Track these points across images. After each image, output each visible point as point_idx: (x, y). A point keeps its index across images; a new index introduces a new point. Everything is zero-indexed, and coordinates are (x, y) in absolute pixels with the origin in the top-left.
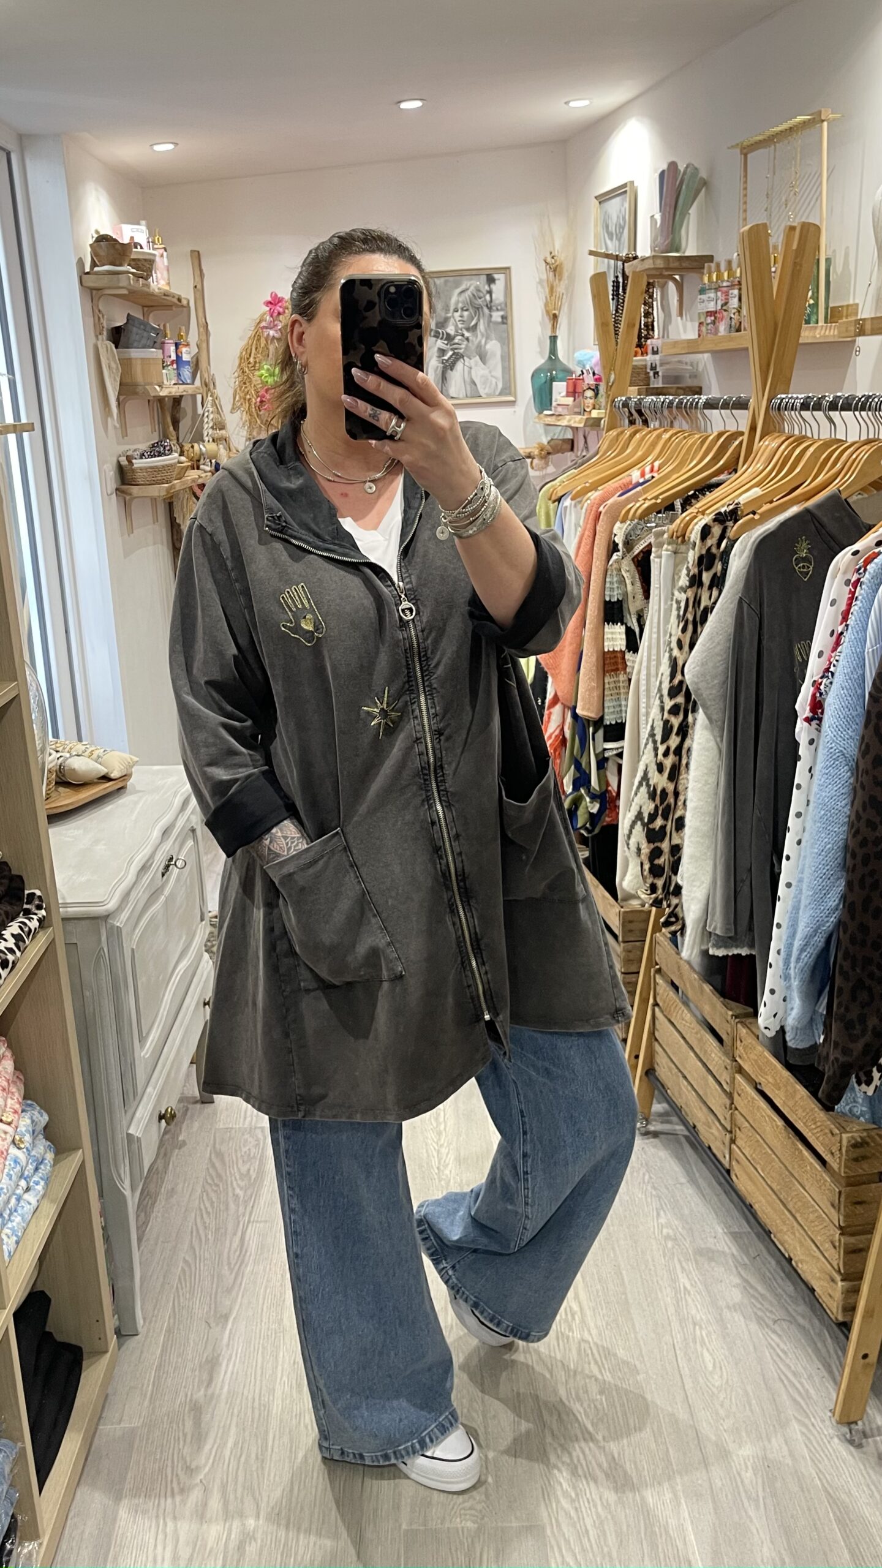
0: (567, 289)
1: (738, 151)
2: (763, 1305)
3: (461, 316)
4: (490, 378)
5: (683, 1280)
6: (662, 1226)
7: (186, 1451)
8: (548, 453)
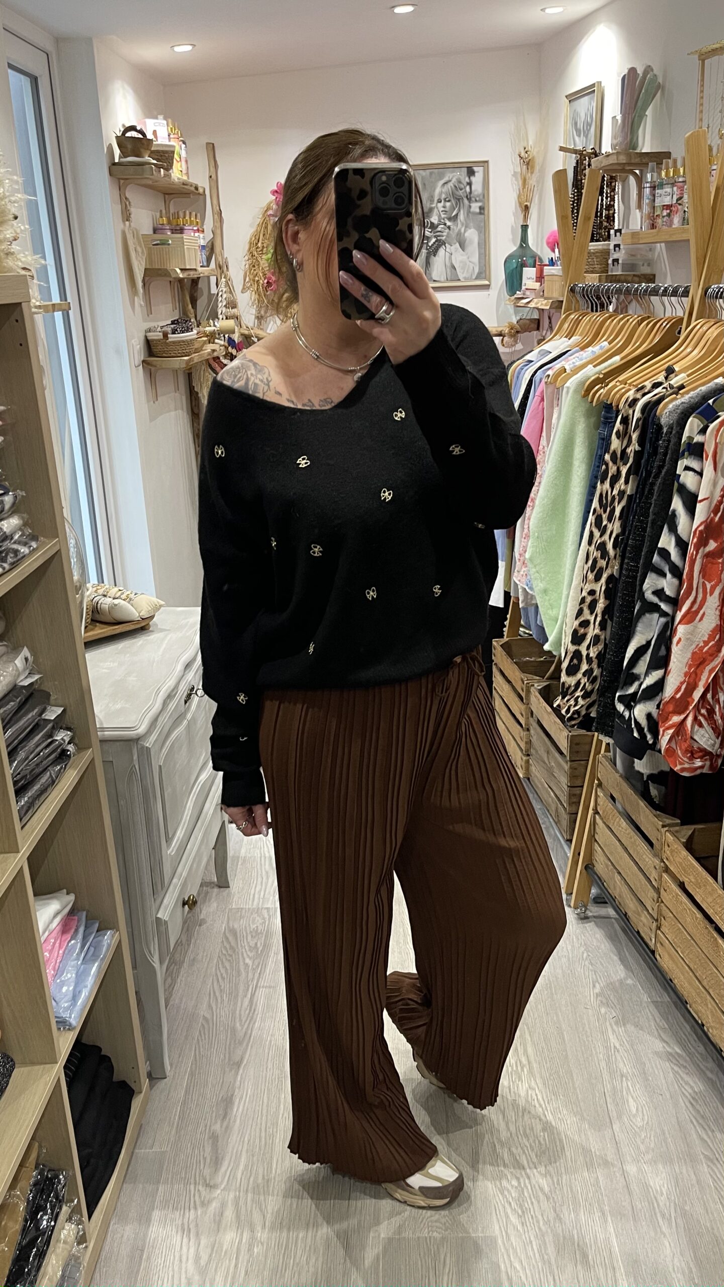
0: (538, 182)
1: (697, 56)
2: (677, 1060)
3: (444, 207)
4: (468, 263)
5: (613, 1040)
6: (597, 994)
7: (207, 1172)
8: (516, 332)
